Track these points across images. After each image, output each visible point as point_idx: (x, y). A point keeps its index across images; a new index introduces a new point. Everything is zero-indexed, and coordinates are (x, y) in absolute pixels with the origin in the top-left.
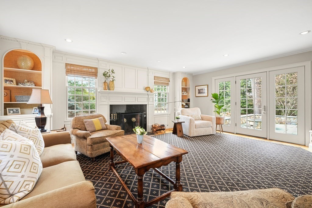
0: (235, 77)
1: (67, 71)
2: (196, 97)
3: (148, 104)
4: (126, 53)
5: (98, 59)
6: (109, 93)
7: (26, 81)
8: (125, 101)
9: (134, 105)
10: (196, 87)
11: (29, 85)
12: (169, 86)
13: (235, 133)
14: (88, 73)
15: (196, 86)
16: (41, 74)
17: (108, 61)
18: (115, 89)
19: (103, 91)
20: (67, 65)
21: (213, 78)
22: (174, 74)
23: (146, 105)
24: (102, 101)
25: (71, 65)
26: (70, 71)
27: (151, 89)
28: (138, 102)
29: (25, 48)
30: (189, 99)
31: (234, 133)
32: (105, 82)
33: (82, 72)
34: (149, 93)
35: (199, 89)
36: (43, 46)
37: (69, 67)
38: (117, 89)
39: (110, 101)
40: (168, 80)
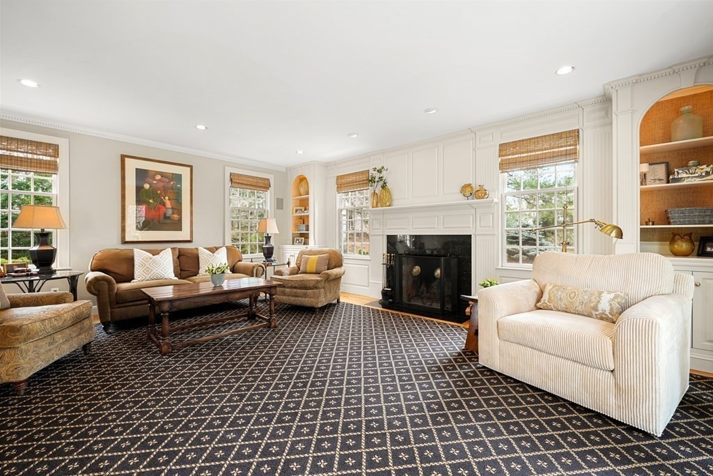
1: (338, 187)
3: (475, 235)
6: (383, 212)
8: (415, 227)
9: (436, 236)
14: (360, 183)
16: (309, 198)
18: (395, 203)
20: (337, 178)
23: (471, 236)
24: (375, 229)
25: (341, 177)
26: (340, 186)
28: (444, 227)
29: (301, 173)
32: (374, 193)
33: (351, 184)
37: (340, 181)
38: (397, 204)
39: (388, 227)
40: (575, 135)
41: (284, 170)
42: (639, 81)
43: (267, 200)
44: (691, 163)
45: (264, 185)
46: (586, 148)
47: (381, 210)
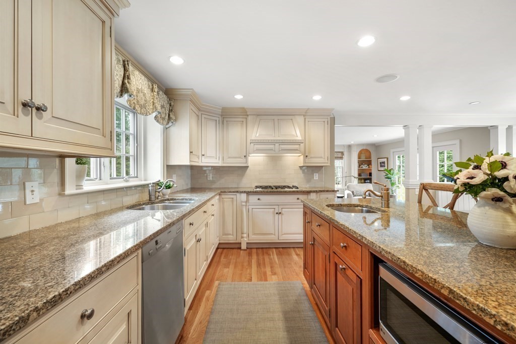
2: (378, 170)
10: (378, 159)
12: (343, 159)
21: (392, 151)
35: (381, 161)
40: (342, 153)
42: (359, 145)
44: (364, 164)
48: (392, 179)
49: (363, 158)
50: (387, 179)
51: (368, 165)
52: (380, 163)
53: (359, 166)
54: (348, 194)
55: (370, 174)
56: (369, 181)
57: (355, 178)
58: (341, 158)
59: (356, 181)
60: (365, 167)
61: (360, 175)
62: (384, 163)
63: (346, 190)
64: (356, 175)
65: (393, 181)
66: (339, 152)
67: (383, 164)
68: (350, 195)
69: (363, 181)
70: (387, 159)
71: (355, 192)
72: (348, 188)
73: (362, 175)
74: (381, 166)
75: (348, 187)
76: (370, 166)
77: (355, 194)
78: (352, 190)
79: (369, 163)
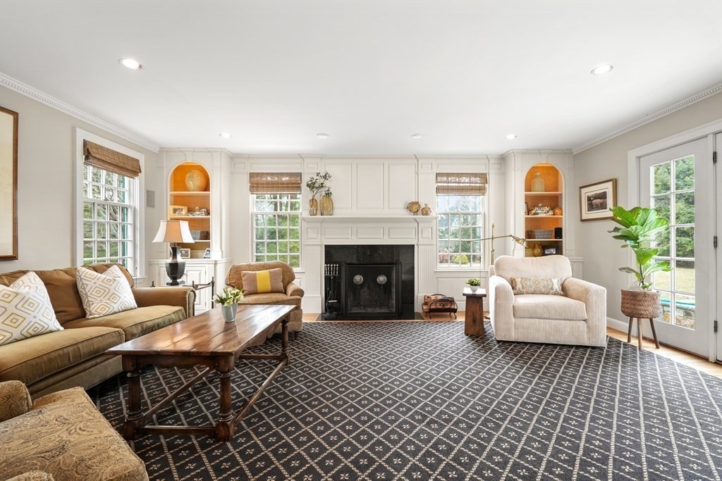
0: (711, 138)
1: (251, 187)
2: (582, 221)
3: (418, 245)
4: (328, 135)
5: (301, 157)
6: (323, 221)
7: (197, 208)
8: (359, 236)
9: (381, 246)
10: (582, 190)
11: (199, 215)
12: (487, 194)
13: (712, 359)
14: (284, 186)
15: (581, 188)
16: (209, 196)
17: (321, 157)
18: (335, 211)
19: (310, 219)
20: (252, 175)
21: (632, 154)
22: (503, 159)
23: (414, 245)
24: (310, 238)
25: (258, 174)
26: (255, 185)
27: (423, 206)
28: (389, 238)
29: (191, 160)
30: (561, 229)
31: (705, 359)
32: (313, 199)
33: (274, 186)
34: (419, 217)
35: (590, 194)
36: (209, 151)
37: (256, 179)
38: (339, 213)
39: (327, 237)
40: (484, 177)
41: (156, 150)
42: (527, 153)
43: (132, 191)
44: (540, 205)
45: (129, 168)
46: (491, 187)
47: (321, 219)
48: (641, 239)
49: (539, 191)
50: (622, 242)
51: (552, 209)
52: (589, 199)
53: (528, 212)
54: (497, 289)
55: (559, 232)
56: (553, 251)
57: (517, 240)
58: (481, 190)
59: (519, 250)
60: (543, 213)
61: (529, 234)
62: (603, 196)
63: (492, 274)
64: (522, 235)
65: (643, 246)
66: (475, 175)
67: (598, 201)
68: (506, 292)
69: (538, 251)
70: (615, 182)
71: (518, 280)
72: (499, 269)
73: (537, 233)
74: (591, 207)
75: (498, 266)
76: (557, 211)
77: (519, 286)
78: (511, 275)
79: (554, 202)
